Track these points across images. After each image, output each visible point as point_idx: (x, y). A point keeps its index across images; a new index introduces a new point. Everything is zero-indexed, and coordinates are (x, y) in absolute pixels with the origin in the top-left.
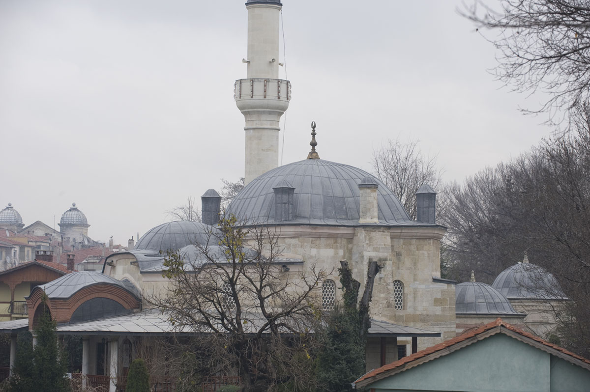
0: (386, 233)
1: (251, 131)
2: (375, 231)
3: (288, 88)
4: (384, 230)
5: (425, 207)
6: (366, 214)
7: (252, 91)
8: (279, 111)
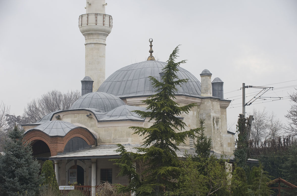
0: (218, 103)
1: (93, 45)
2: (214, 101)
3: (110, 19)
4: (218, 101)
5: (220, 91)
6: (208, 91)
7: (88, 21)
8: (106, 33)
